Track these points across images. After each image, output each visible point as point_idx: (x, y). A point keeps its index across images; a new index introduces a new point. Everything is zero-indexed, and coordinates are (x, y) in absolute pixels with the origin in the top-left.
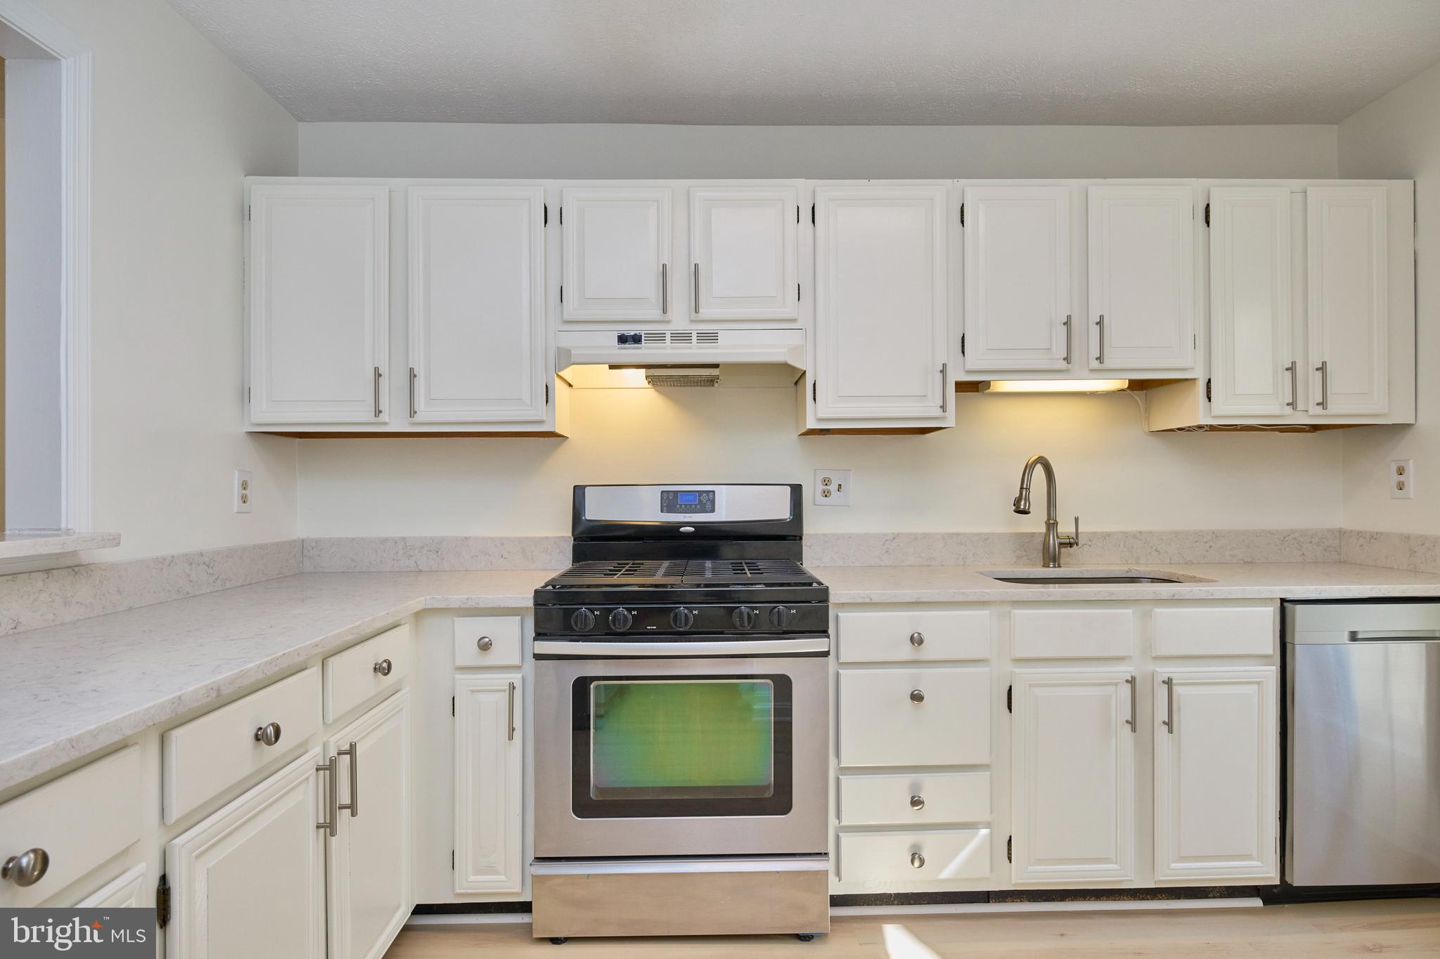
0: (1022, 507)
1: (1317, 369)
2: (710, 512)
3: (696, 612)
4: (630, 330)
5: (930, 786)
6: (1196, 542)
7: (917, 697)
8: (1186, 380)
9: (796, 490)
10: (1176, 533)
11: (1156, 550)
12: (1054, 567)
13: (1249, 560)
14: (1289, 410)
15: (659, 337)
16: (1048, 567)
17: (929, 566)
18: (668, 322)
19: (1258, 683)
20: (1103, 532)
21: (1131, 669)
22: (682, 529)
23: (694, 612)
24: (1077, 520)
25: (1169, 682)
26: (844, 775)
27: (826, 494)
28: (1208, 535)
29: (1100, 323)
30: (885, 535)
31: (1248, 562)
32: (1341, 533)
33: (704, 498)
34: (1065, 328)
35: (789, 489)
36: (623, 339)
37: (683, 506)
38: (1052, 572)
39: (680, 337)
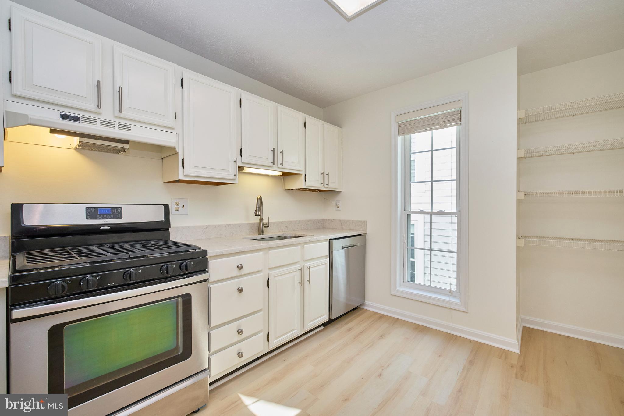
0: (258, 214)
1: (327, 175)
2: (119, 218)
3: (140, 271)
4: (72, 113)
5: (243, 324)
7: (240, 290)
8: (299, 174)
9: (166, 207)
10: (291, 221)
11: (287, 227)
12: (263, 234)
14: (322, 185)
15: (93, 121)
16: (260, 235)
17: (221, 237)
18: (99, 114)
19: (326, 264)
20: (275, 222)
21: (299, 265)
22: (102, 228)
23: (139, 271)
24: (268, 218)
25: (309, 268)
26: (211, 331)
27: (178, 209)
29: (282, 152)
30: (203, 226)
32: (324, 220)
33: (115, 211)
34: (272, 153)
35: (163, 206)
36: (65, 117)
37: (102, 216)
38: (261, 236)
39: (108, 124)
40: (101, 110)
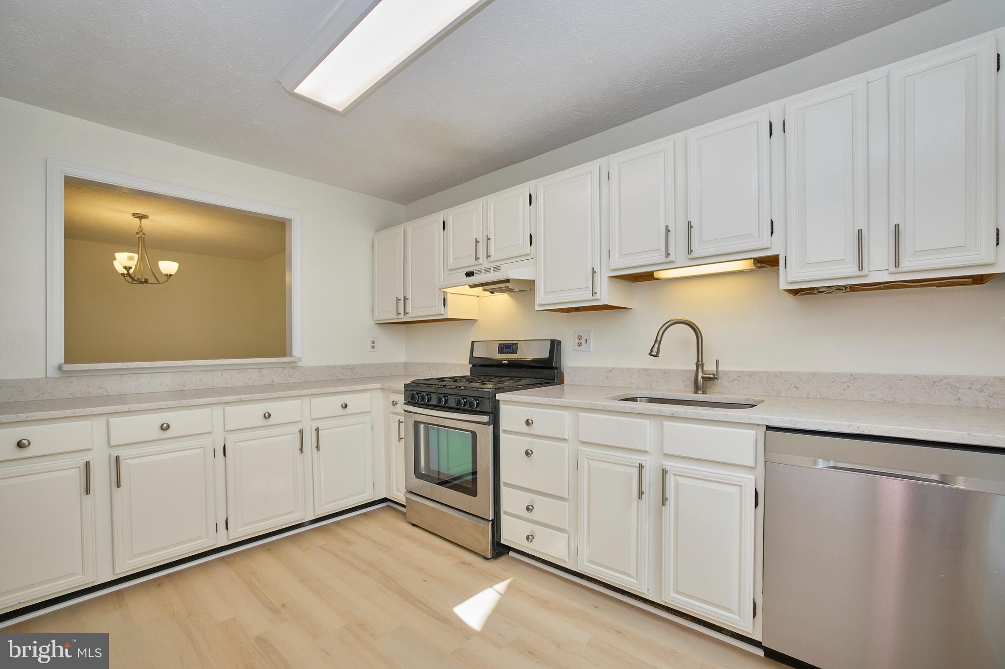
0: (653, 353)
2: (515, 354)
4: (470, 270)
6: (834, 382)
7: (529, 453)
9: (555, 343)
12: (701, 394)
13: (891, 400)
15: (480, 272)
18: (482, 264)
20: (749, 371)
22: (503, 362)
27: (580, 345)
28: (845, 376)
30: (606, 368)
31: (889, 402)
35: (549, 342)
36: (468, 275)
38: (700, 397)
39: (487, 270)
40: (481, 261)
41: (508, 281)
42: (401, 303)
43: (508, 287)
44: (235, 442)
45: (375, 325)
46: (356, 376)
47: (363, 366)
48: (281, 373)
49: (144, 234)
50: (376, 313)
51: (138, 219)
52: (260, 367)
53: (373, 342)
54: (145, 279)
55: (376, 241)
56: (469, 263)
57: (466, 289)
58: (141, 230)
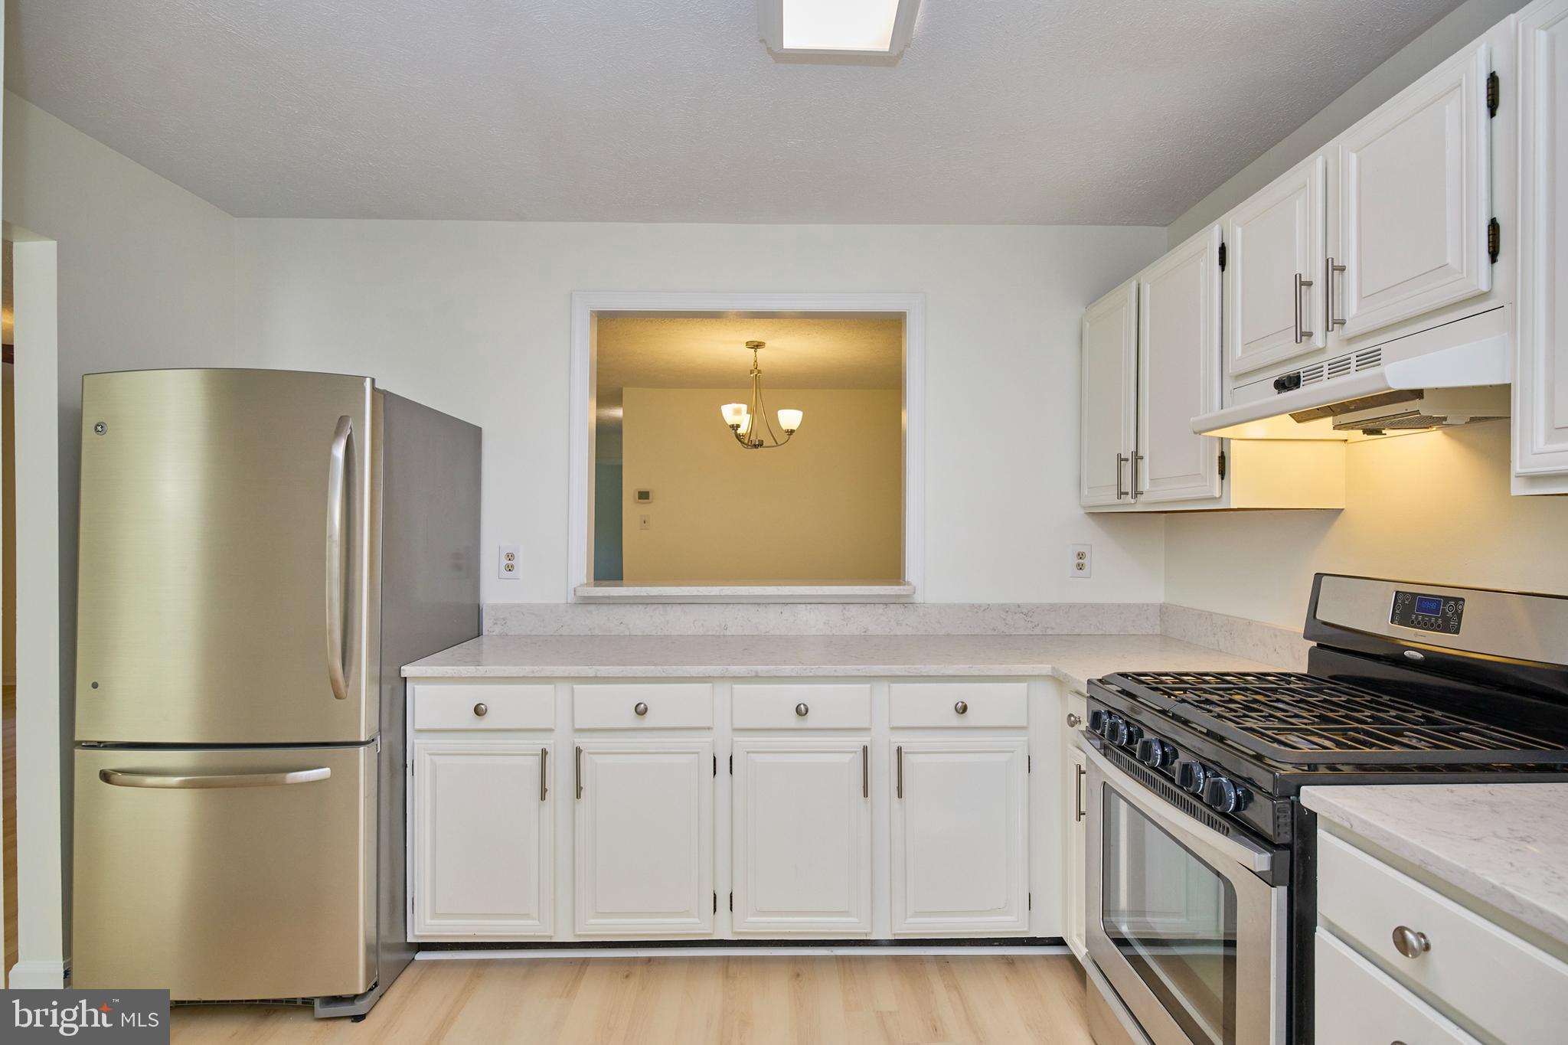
2: (1453, 633)
15: (1316, 374)
18: (1322, 350)
22: (1407, 653)
37: (1420, 618)
39: (1339, 367)
40: (1318, 340)
41: (1418, 394)
42: (1127, 468)
43: (1418, 412)
44: (748, 752)
45: (1086, 516)
46: (1038, 631)
47: (1053, 608)
48: (881, 614)
49: (759, 372)
50: (1085, 492)
51: (753, 350)
52: (845, 602)
53: (1081, 556)
54: (759, 441)
55: (1088, 324)
56: (1282, 351)
57: (1284, 424)
58: (756, 369)
